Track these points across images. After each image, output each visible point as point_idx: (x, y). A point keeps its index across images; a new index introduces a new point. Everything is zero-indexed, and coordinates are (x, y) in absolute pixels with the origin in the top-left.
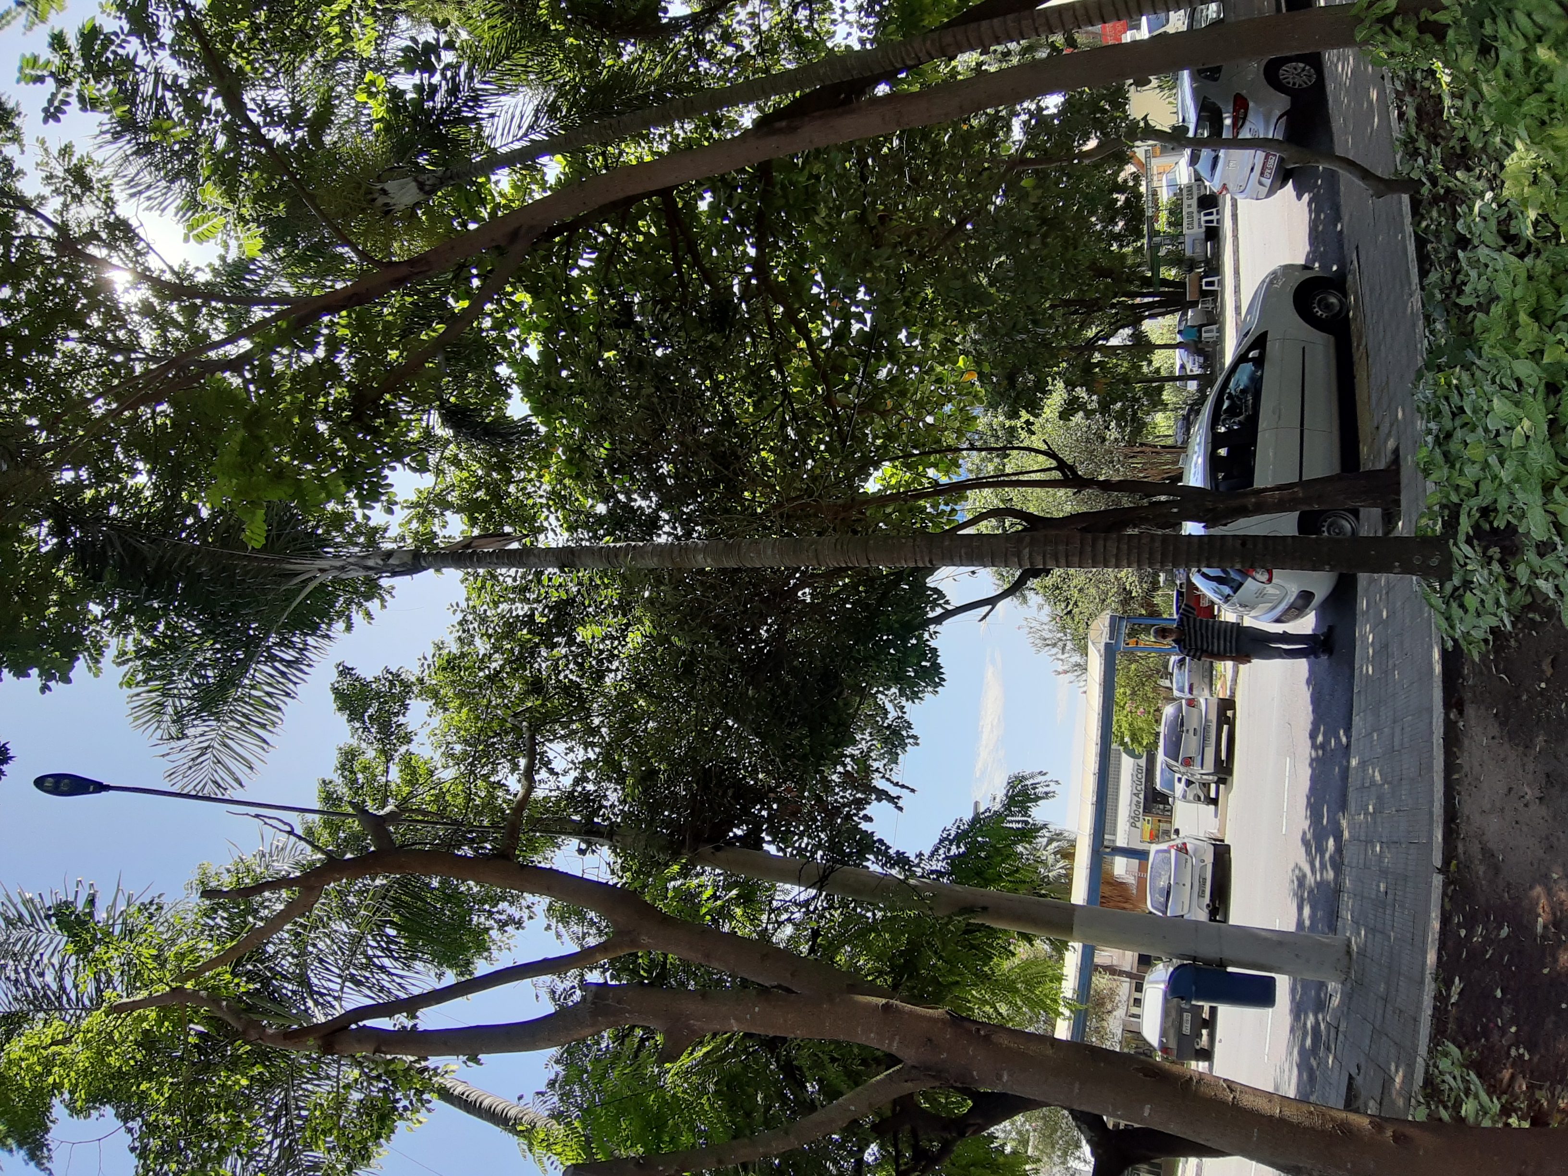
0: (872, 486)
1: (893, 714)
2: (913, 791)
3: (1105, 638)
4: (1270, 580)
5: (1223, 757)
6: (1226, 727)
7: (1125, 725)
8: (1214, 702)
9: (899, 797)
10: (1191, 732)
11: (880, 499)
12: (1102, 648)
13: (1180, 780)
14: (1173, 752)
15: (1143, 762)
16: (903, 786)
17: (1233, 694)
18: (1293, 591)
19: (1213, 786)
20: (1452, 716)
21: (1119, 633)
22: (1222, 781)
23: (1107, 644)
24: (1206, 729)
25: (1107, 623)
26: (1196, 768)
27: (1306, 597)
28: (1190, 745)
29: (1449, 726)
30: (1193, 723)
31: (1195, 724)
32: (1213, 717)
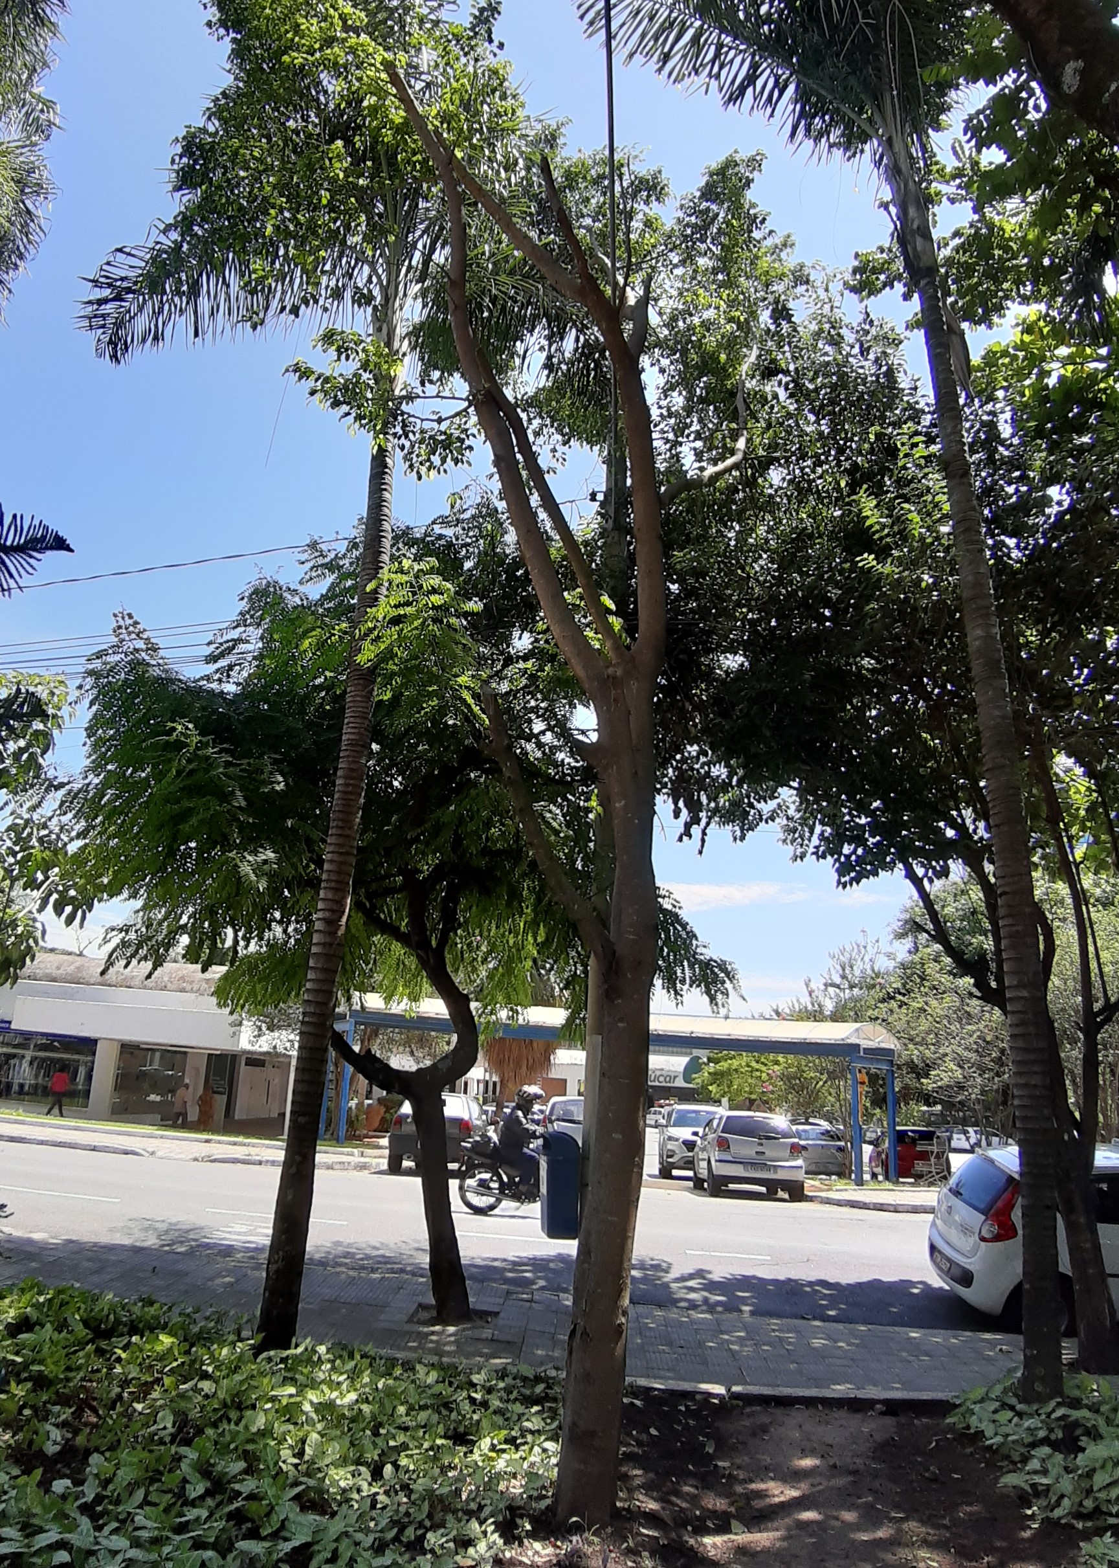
0: (1062, 762)
1: (766, 807)
2: (700, 852)
3: (865, 1044)
4: (983, 1239)
5: (732, 1186)
6: (763, 1189)
7: (735, 1063)
8: (800, 1175)
9: (690, 836)
10: (760, 1149)
11: (1044, 774)
12: (853, 1040)
13: (695, 1134)
14: (731, 1126)
15: (680, 1083)
16: (703, 841)
17: (810, 1199)
18: (970, 1263)
19: (690, 1173)
20: (878, 1406)
21: (871, 1060)
22: (698, 1184)
23: (858, 1045)
24: (764, 1166)
25: (883, 1045)
26: (715, 1155)
27: (966, 1278)
28: (744, 1147)
29: (869, 1404)
30: (770, 1151)
31: (768, 1153)
32: (780, 1175)
